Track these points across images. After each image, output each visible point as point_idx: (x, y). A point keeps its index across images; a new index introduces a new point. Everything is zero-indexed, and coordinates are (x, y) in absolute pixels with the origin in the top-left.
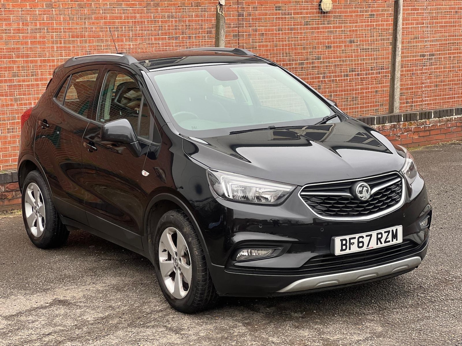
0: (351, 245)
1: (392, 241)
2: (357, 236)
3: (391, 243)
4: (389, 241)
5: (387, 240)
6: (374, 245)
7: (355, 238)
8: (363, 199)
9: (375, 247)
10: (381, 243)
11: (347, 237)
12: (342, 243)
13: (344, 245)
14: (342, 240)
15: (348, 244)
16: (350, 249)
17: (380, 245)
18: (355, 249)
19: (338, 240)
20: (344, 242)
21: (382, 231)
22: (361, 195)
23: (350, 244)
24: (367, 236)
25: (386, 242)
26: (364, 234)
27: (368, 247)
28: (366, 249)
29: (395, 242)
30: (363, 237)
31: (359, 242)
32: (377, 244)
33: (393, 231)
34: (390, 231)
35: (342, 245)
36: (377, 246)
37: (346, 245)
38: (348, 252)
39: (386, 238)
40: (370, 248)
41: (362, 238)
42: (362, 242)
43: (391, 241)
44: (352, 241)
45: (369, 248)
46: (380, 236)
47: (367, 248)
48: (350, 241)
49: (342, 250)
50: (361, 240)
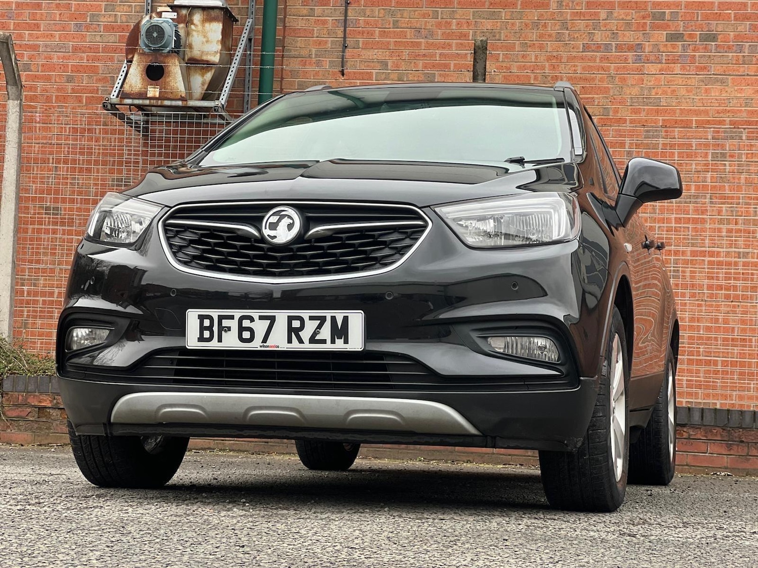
0: (223, 332)
1: (333, 342)
2: (238, 313)
3: (328, 347)
4: (324, 341)
5: (317, 338)
6: (279, 341)
7: (232, 317)
8: (275, 241)
9: (284, 346)
10: (301, 341)
11: (215, 313)
12: (201, 323)
13: (207, 328)
14: (202, 318)
15: (215, 329)
16: (220, 340)
17: (295, 346)
18: (231, 341)
19: (192, 317)
20: (207, 323)
21: (305, 314)
22: (272, 233)
23: (221, 329)
24: (261, 318)
25: (313, 340)
26: (255, 313)
27: (265, 344)
28: (261, 346)
29: (339, 345)
30: (252, 319)
31: (241, 329)
32: (290, 341)
33: (333, 319)
34: (325, 317)
35: (202, 328)
36: (290, 345)
37: (210, 328)
38: (214, 345)
39: (315, 333)
40: (271, 347)
41: (249, 321)
42: (251, 330)
43: (329, 341)
44: (225, 323)
45: (268, 347)
46: (296, 324)
47: (262, 344)
48: (220, 323)
49: (201, 339)
50: (246, 323)
